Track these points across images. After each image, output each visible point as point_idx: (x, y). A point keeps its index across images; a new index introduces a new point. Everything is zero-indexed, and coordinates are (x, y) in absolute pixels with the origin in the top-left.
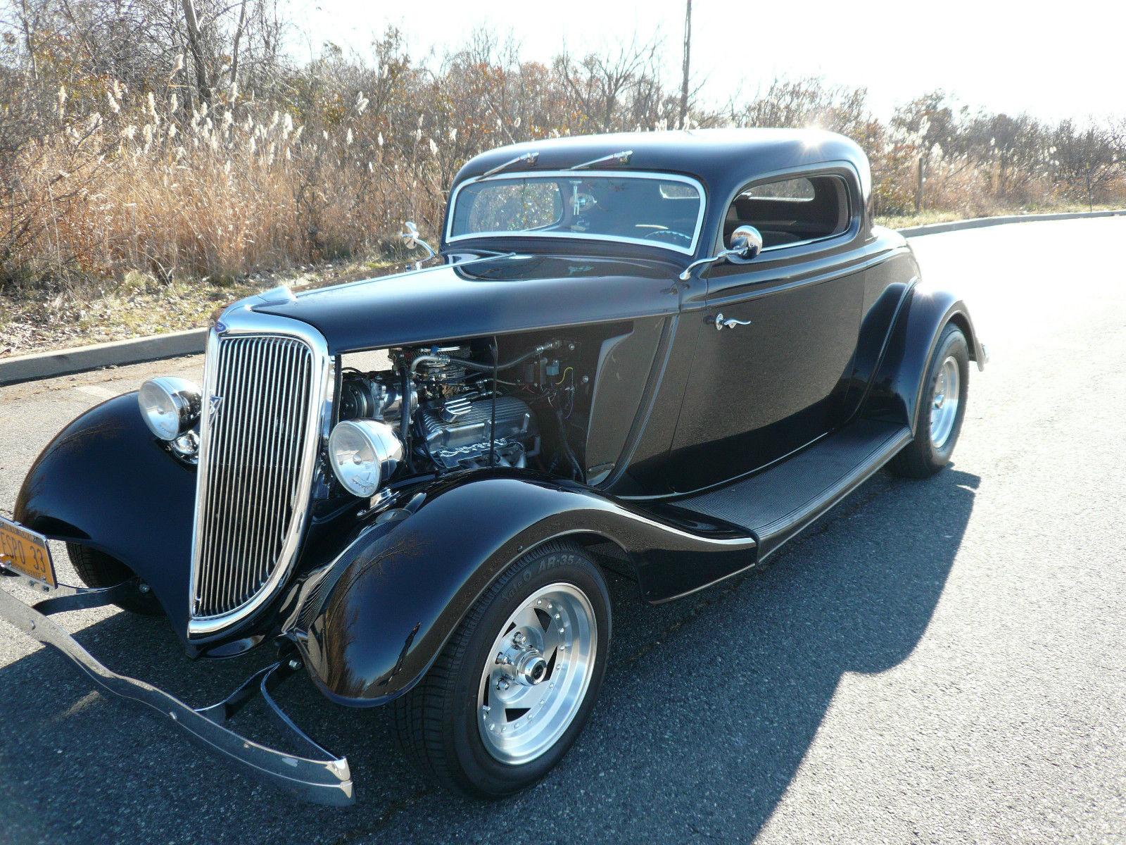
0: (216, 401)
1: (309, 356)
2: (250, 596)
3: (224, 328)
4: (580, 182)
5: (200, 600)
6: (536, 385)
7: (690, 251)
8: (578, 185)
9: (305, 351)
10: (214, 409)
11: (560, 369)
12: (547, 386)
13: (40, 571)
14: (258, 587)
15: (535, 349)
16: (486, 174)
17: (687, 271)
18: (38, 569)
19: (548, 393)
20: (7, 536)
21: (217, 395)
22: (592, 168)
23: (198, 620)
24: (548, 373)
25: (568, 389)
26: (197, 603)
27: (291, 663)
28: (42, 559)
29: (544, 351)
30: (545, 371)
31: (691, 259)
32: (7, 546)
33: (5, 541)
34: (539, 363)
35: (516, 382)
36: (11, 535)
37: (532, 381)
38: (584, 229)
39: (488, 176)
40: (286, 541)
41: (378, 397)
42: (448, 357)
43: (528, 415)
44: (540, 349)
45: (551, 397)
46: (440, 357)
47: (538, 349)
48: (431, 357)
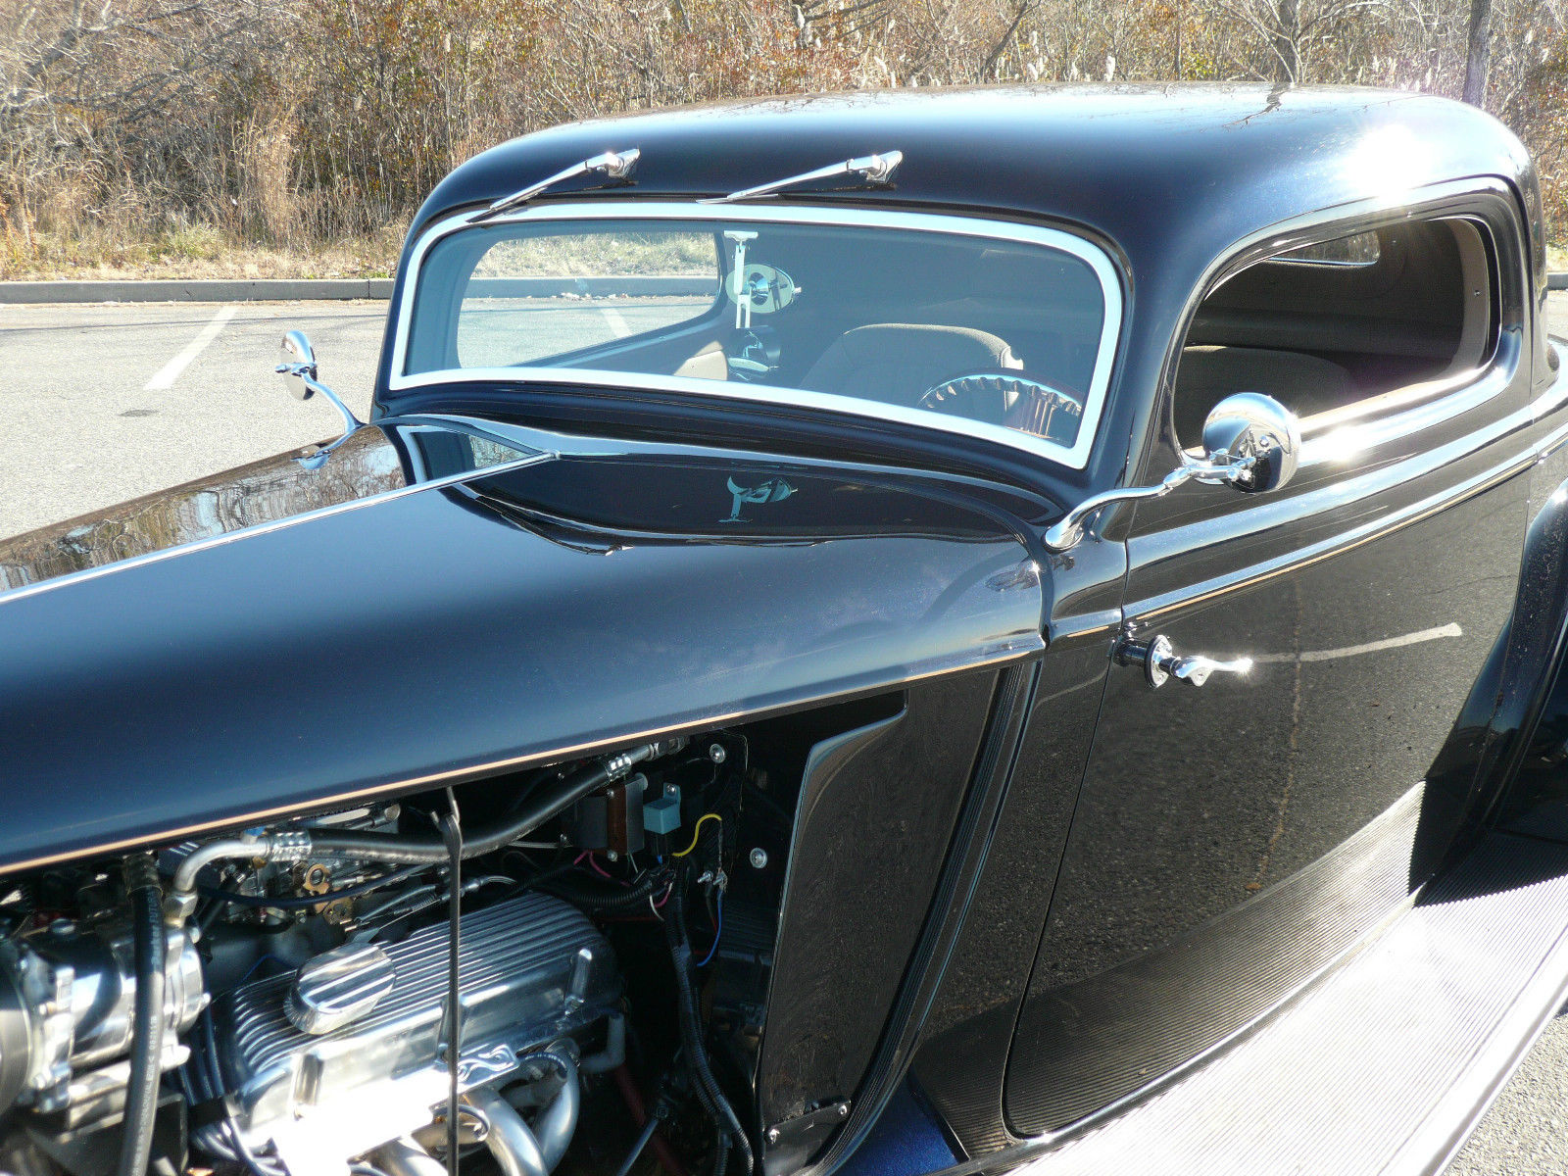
4: (754, 235)
6: (613, 856)
7: (1075, 457)
8: (749, 242)
11: (683, 811)
12: (646, 859)
15: (602, 767)
16: (496, 205)
17: (1067, 521)
19: (649, 884)
22: (787, 197)
24: (647, 826)
25: (707, 876)
30: (639, 817)
31: (1081, 481)
34: (621, 794)
35: (557, 839)
37: (602, 844)
38: (761, 367)
39: (503, 210)
41: (42, 1009)
42: (303, 837)
43: (586, 954)
44: (620, 763)
45: (657, 894)
46: (276, 840)
47: (613, 766)
48: (247, 847)
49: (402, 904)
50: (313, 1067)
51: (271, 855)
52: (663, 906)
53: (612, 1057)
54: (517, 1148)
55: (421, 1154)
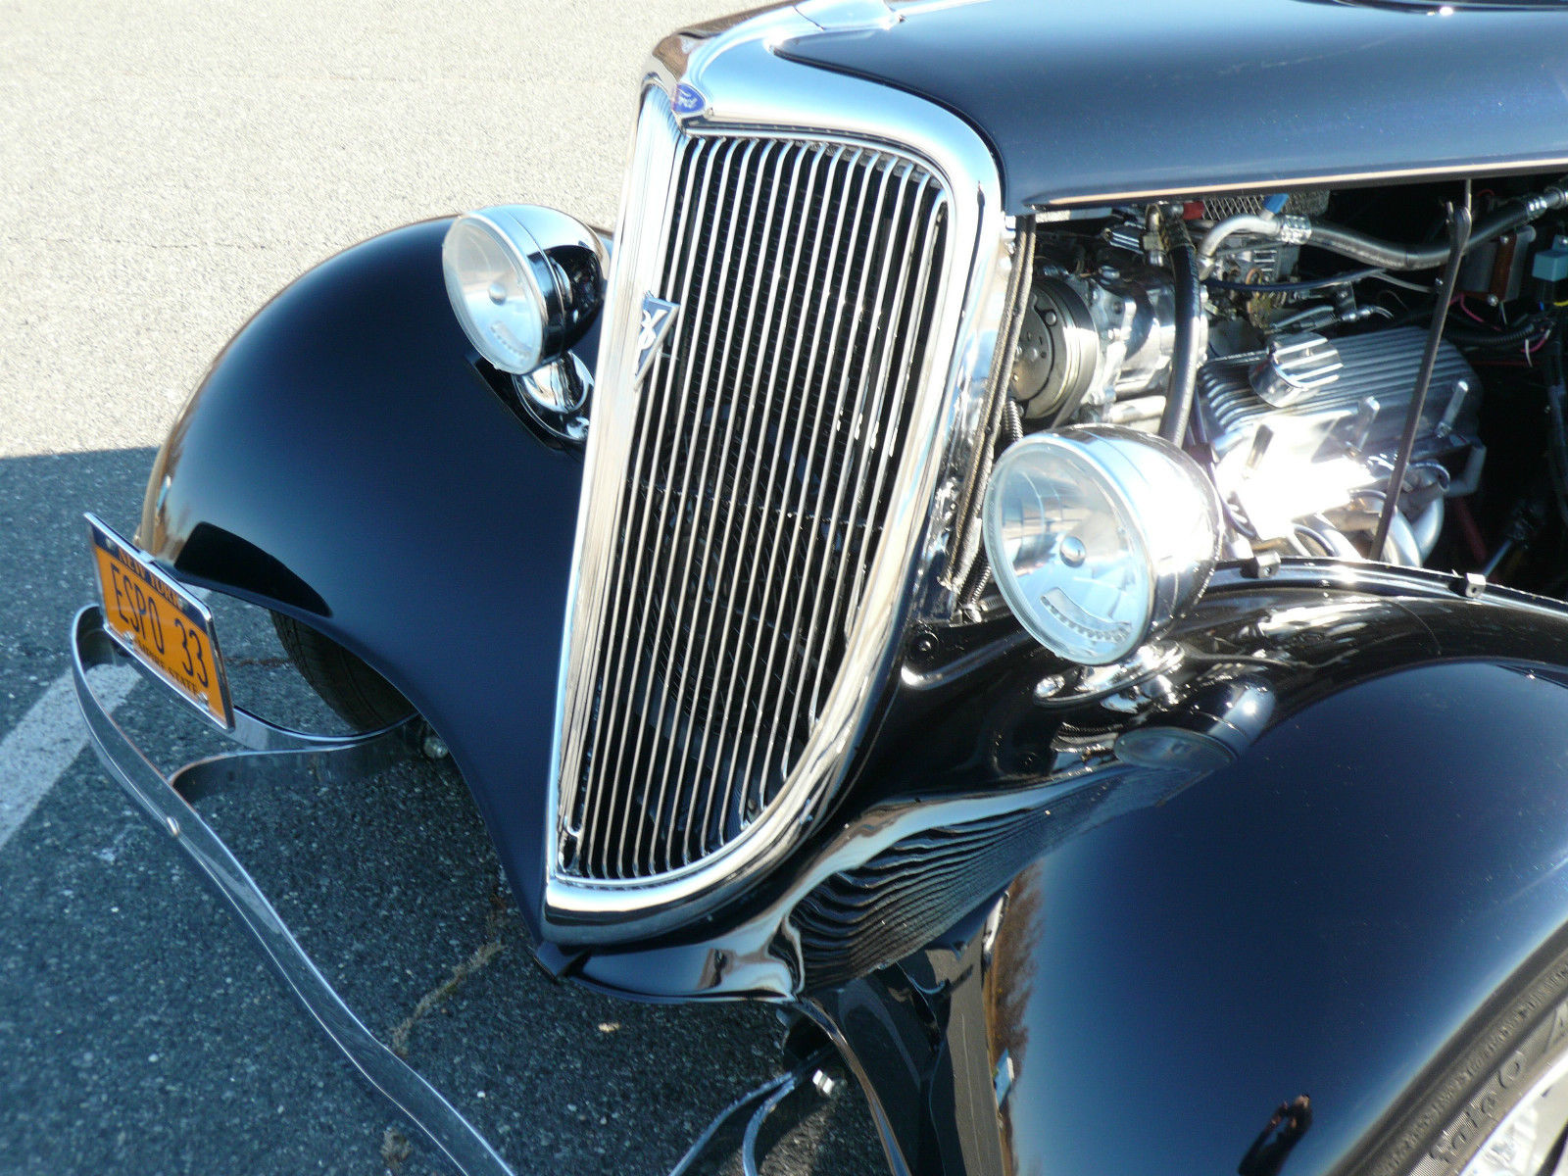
0: (660, 313)
1: (944, 208)
2: (710, 850)
3: (700, 104)
5: (579, 835)
6: (1492, 300)
9: (932, 193)
10: (652, 335)
12: (1524, 306)
13: (195, 680)
14: (731, 832)
15: (1523, 206)
18: (191, 673)
19: (1531, 329)
20: (126, 578)
21: (662, 296)
23: (569, 884)
24: (1537, 273)
26: (570, 844)
27: (818, 1078)
28: (200, 655)
29: (1549, 211)
30: (1529, 266)
32: (124, 599)
33: (121, 588)
34: (1513, 242)
35: (1432, 283)
36: (134, 579)
37: (1481, 288)
40: (820, 722)
41: (1110, 334)
42: (1305, 222)
43: (1464, 386)
44: (1537, 205)
45: (1534, 339)
46: (1285, 221)
47: (1532, 207)
48: (1263, 222)
49: (1307, 319)
50: (1263, 437)
51: (1279, 235)
52: (1539, 350)
53: (1471, 482)
54: (1400, 543)
55: (1331, 528)
